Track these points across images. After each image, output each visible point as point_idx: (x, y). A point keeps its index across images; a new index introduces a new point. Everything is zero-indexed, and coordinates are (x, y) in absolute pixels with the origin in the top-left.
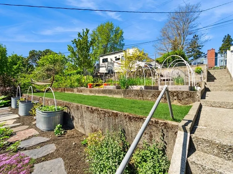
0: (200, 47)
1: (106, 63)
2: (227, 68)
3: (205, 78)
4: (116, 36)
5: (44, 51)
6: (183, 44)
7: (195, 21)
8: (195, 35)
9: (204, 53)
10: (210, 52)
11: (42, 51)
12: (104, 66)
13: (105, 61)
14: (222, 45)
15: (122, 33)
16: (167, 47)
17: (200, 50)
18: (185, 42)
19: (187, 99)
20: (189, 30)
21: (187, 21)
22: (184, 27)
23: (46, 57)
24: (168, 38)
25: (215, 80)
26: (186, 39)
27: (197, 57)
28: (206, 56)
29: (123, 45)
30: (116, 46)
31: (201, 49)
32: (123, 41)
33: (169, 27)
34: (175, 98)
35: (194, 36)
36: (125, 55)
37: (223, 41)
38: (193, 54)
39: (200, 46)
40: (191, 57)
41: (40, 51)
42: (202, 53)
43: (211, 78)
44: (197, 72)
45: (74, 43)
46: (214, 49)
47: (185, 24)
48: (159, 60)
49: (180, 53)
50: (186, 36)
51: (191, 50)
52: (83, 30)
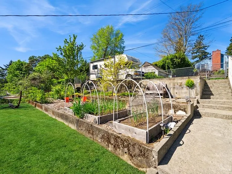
0: (206, 48)
1: (96, 70)
2: (229, 79)
3: (197, 94)
4: (116, 39)
5: (42, 57)
6: (186, 46)
7: (198, 21)
8: (201, 35)
9: (210, 54)
10: (214, 53)
11: (41, 56)
12: (94, 73)
13: (95, 67)
14: (230, 45)
15: (123, 36)
16: (169, 49)
17: (206, 51)
18: (187, 43)
19: (139, 158)
20: (192, 30)
21: (189, 21)
22: (187, 28)
23: (42, 63)
24: (170, 40)
25: (212, 96)
26: (188, 41)
27: (202, 58)
28: (211, 58)
29: (124, 47)
30: (116, 48)
31: (206, 49)
32: (123, 44)
33: (170, 28)
34: (126, 150)
35: (199, 36)
36: (113, 62)
37: (230, 41)
38: (199, 55)
39: (206, 46)
40: (196, 58)
41: (39, 57)
42: (208, 54)
43: (206, 93)
44: (188, 86)
45: (58, 50)
46: (220, 50)
47: (187, 24)
48: (158, 63)
49: (179, 56)
50: (188, 37)
51: (196, 51)
52: (70, 36)
